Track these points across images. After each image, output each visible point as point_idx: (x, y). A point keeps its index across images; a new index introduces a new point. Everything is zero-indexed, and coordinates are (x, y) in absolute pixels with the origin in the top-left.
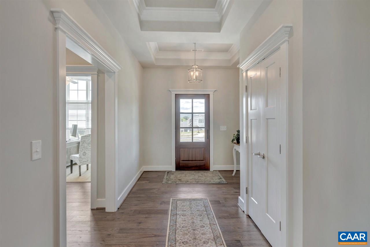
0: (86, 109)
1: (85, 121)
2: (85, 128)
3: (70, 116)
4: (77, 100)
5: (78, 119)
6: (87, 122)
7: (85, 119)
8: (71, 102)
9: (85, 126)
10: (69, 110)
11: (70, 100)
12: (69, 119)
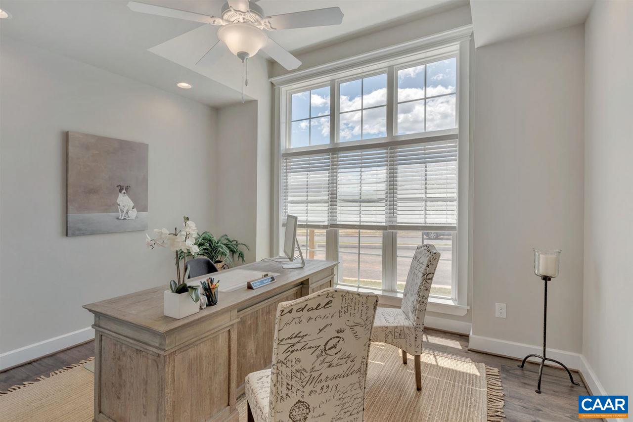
0: (329, 170)
1: (327, 205)
2: (326, 223)
3: (292, 189)
4: (308, 145)
5: (310, 198)
6: (331, 205)
7: (326, 198)
8: (294, 151)
9: (327, 219)
10: (289, 174)
11: (292, 147)
12: (290, 199)
